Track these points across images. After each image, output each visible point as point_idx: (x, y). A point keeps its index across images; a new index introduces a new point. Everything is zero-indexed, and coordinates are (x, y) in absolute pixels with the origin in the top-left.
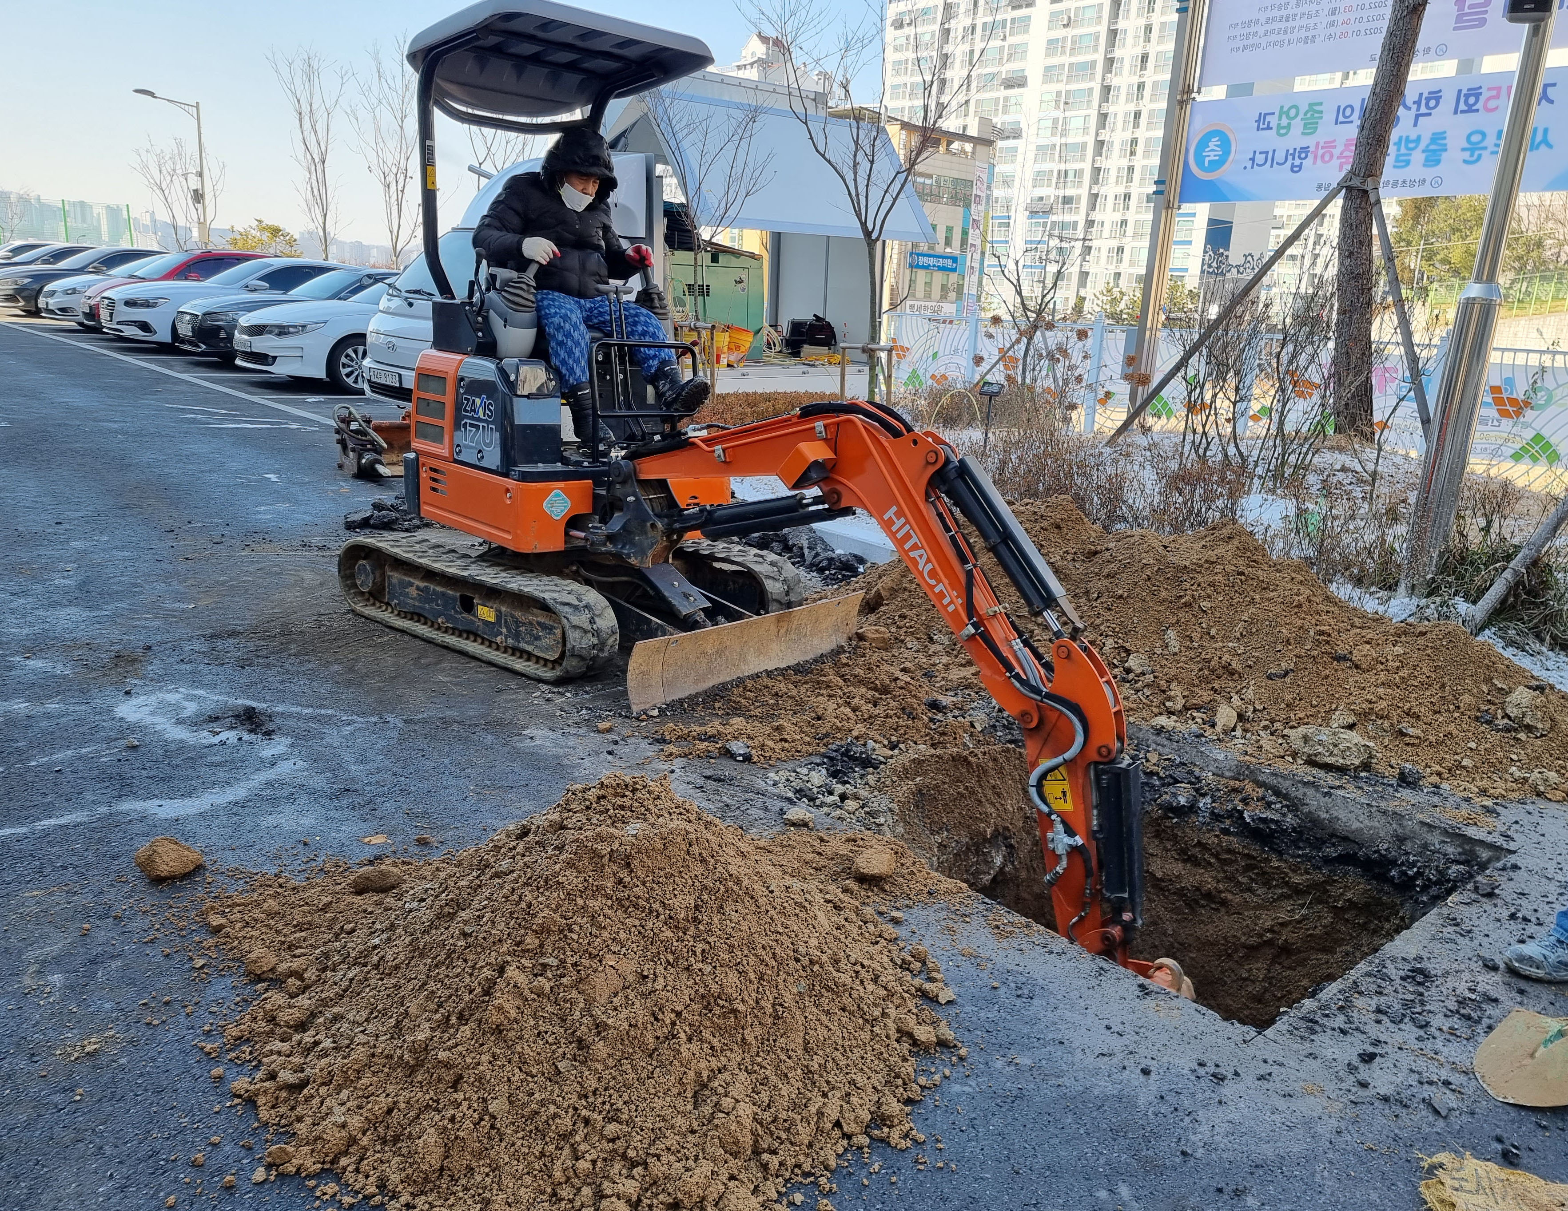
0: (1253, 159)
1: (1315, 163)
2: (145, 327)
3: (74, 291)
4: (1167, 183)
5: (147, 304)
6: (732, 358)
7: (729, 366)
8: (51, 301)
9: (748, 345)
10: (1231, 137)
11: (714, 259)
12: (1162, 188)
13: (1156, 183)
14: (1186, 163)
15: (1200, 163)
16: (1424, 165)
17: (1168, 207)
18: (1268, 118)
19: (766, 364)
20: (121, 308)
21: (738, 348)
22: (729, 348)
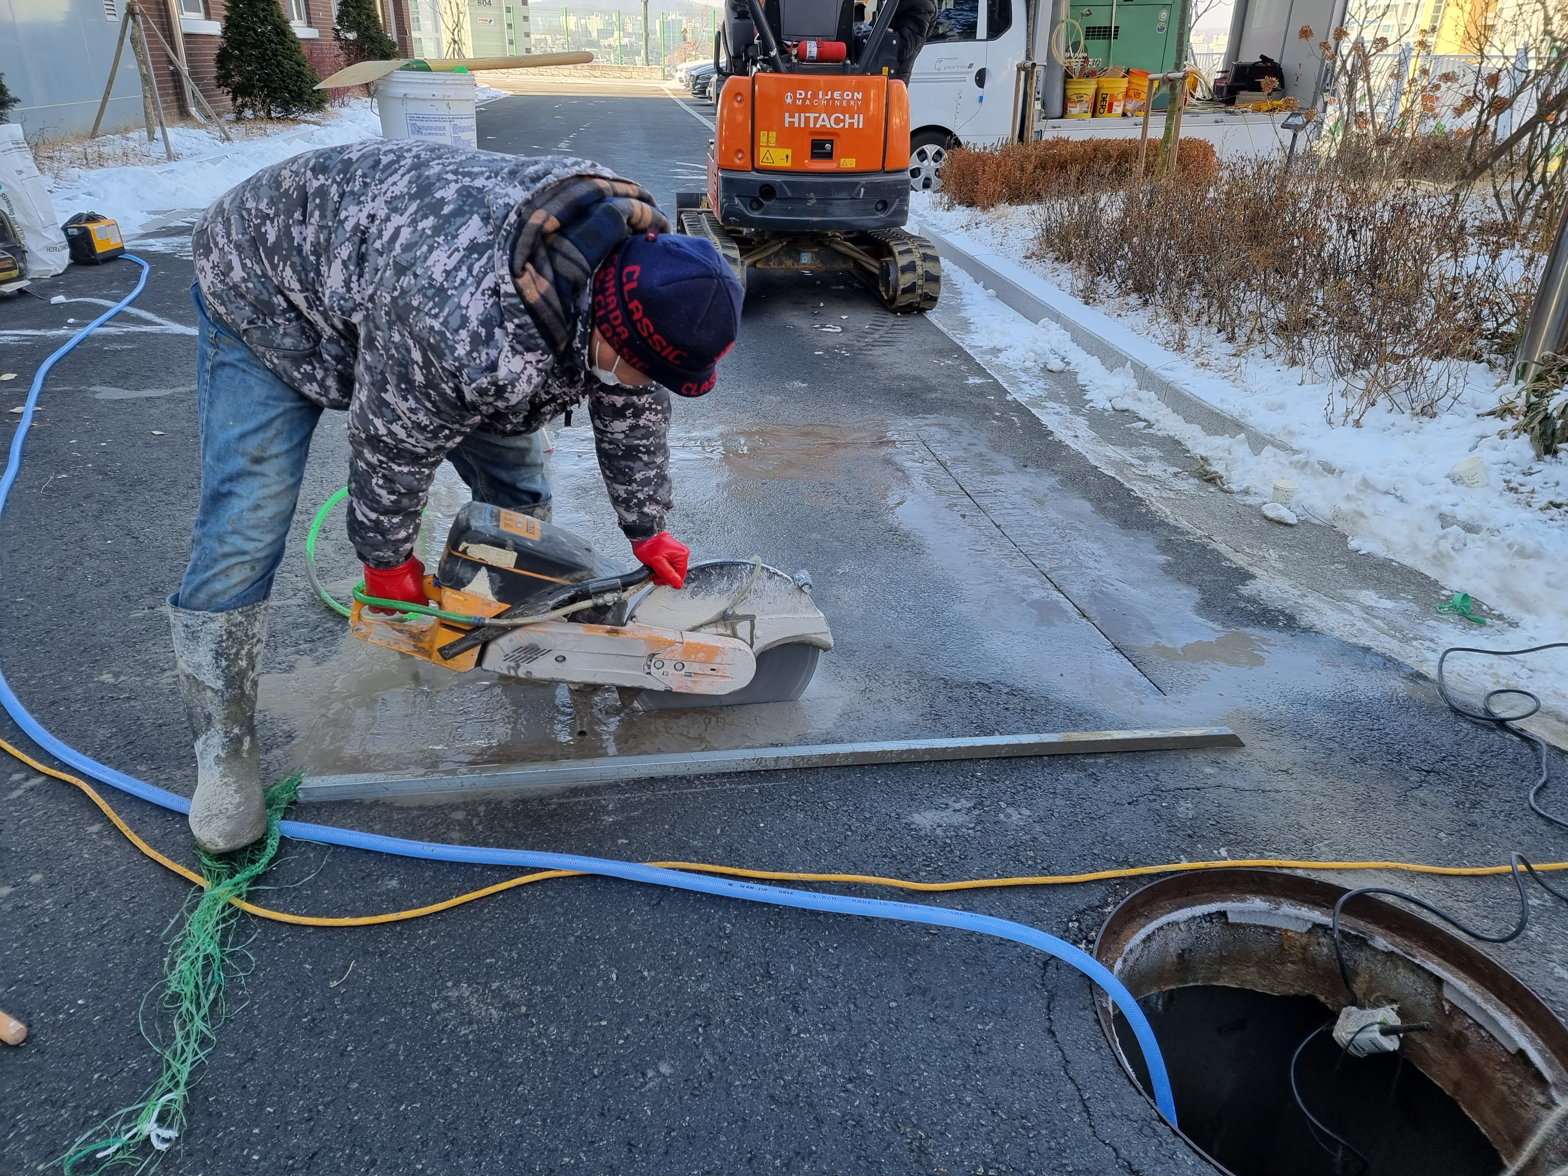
6: (1129, 106)
7: (1124, 114)
21: (1137, 95)
22: (1126, 96)
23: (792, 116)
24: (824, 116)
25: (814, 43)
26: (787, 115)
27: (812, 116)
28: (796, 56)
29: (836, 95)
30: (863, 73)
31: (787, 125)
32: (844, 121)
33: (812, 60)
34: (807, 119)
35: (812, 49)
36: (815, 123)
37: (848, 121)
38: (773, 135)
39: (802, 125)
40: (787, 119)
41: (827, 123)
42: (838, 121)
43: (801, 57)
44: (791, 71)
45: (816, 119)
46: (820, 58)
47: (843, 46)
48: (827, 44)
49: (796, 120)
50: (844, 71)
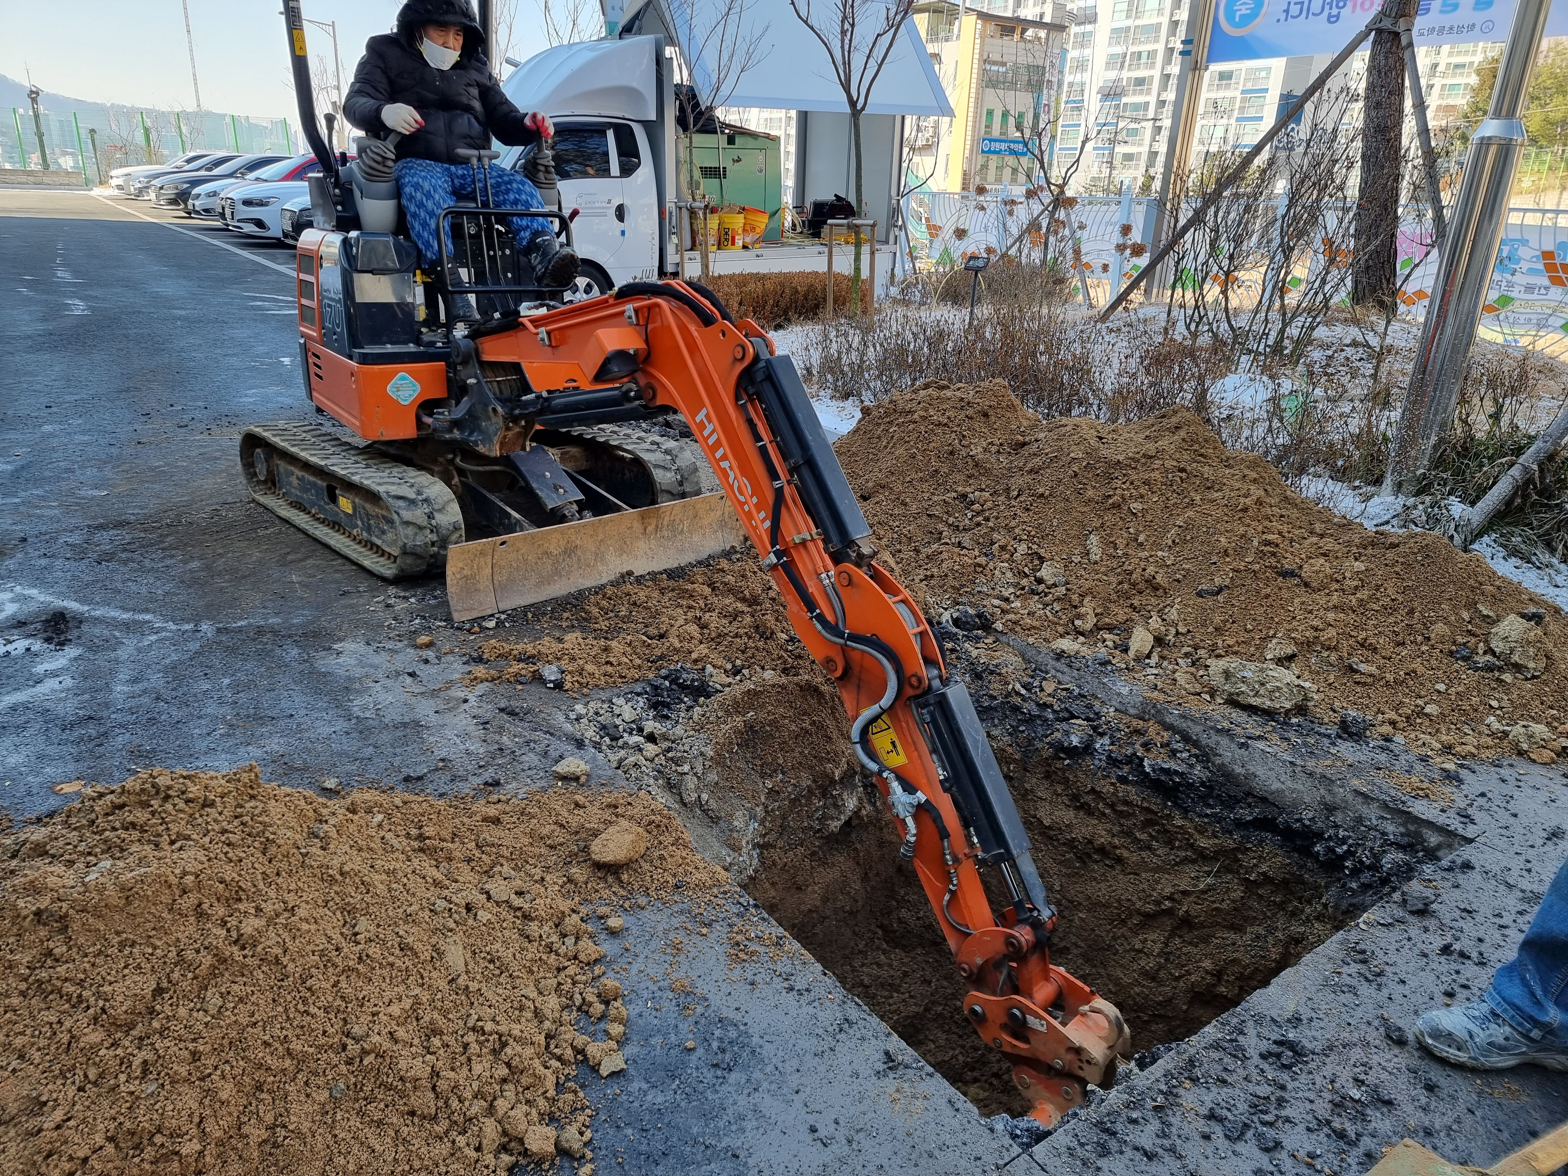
0: (1287, 11)
1: (1353, 11)
2: (259, 223)
3: (215, 194)
4: (1195, 42)
5: (261, 203)
6: (748, 240)
7: (745, 247)
8: (197, 203)
9: (763, 226)
11: (731, 140)
12: (1189, 47)
13: (1183, 42)
14: (1216, 19)
15: (1230, 18)
16: (1475, 9)
17: (1195, 69)
19: (783, 245)
20: (241, 207)
21: (753, 229)
22: (744, 230)
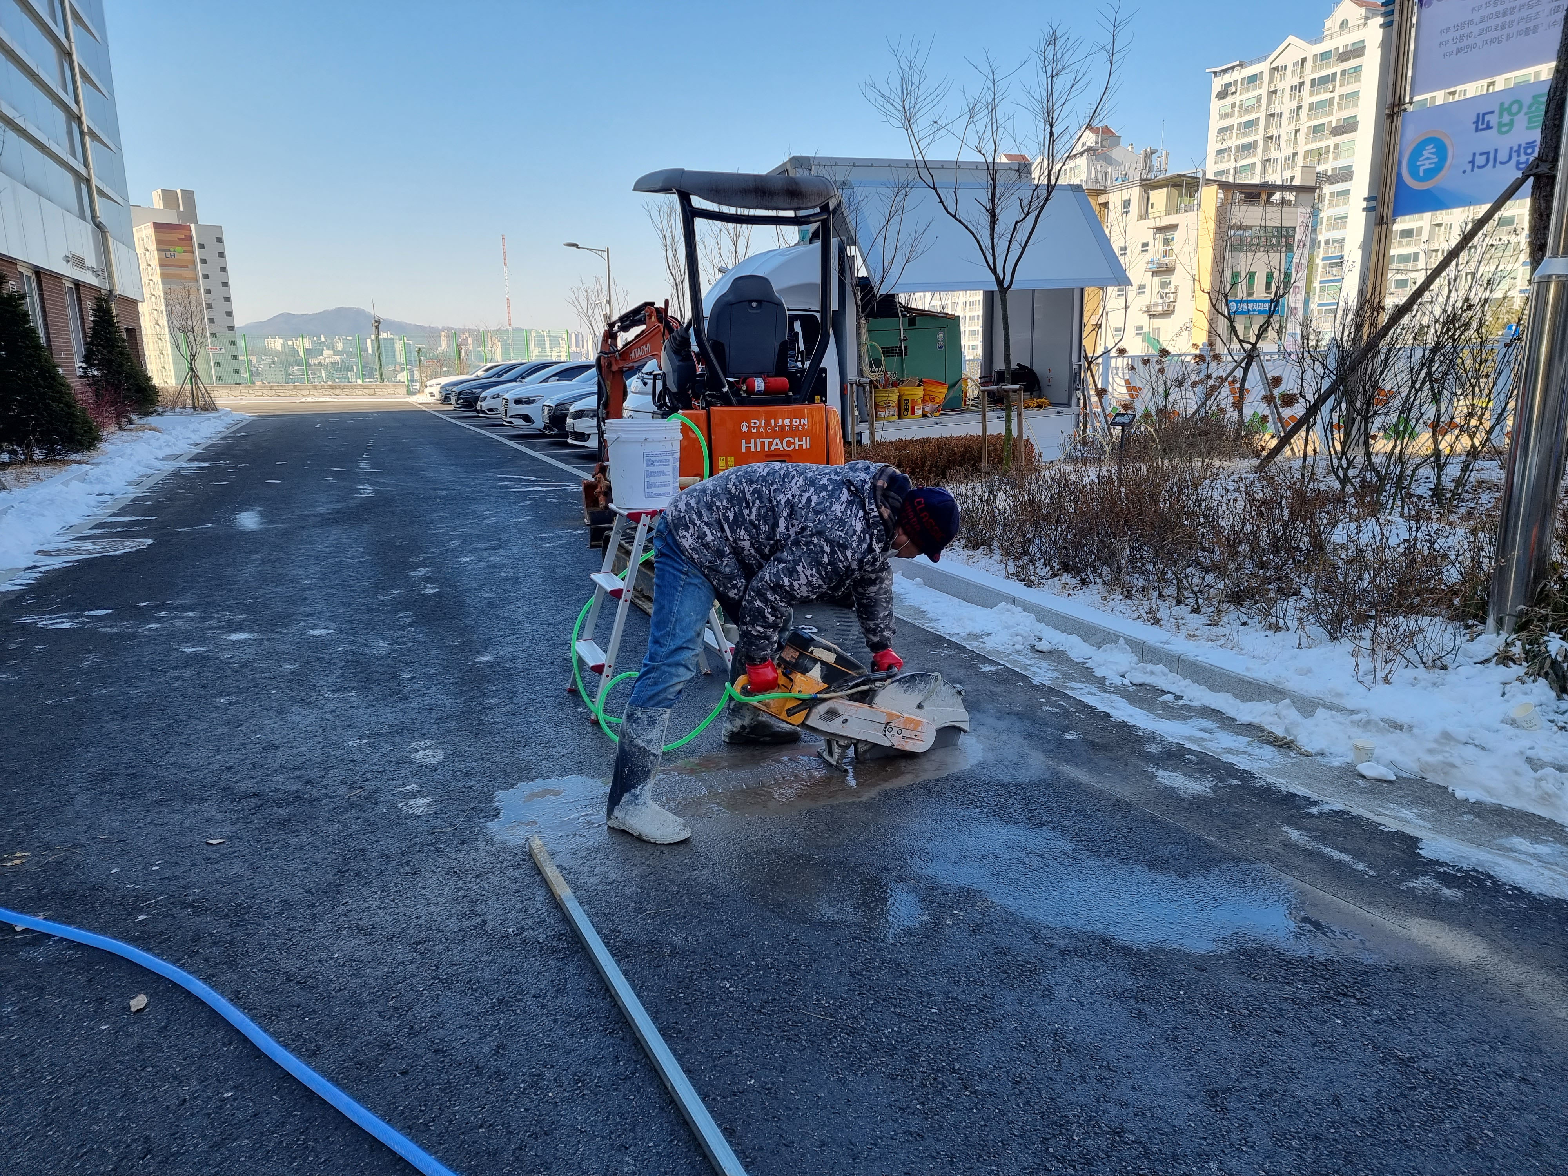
0: (1472, 162)
4: (1380, 198)
6: (927, 409)
9: (943, 396)
10: (1447, 142)
11: (912, 322)
12: (1374, 204)
14: (1399, 175)
15: (1414, 174)
17: (1382, 223)
18: (1487, 118)
19: (964, 412)
21: (933, 399)
22: (924, 400)
23: (748, 442)
24: (777, 440)
25: (760, 380)
26: (743, 441)
27: (766, 441)
28: (745, 391)
29: (786, 421)
30: (803, 403)
31: (744, 450)
32: (794, 443)
33: (760, 393)
34: (762, 444)
35: (760, 384)
36: (770, 447)
37: (797, 443)
38: (731, 459)
39: (758, 449)
40: (744, 445)
41: (780, 446)
42: (789, 444)
43: (751, 391)
44: (742, 402)
45: (770, 444)
46: (767, 391)
47: (785, 380)
48: (772, 379)
49: (752, 445)
50: (787, 401)
